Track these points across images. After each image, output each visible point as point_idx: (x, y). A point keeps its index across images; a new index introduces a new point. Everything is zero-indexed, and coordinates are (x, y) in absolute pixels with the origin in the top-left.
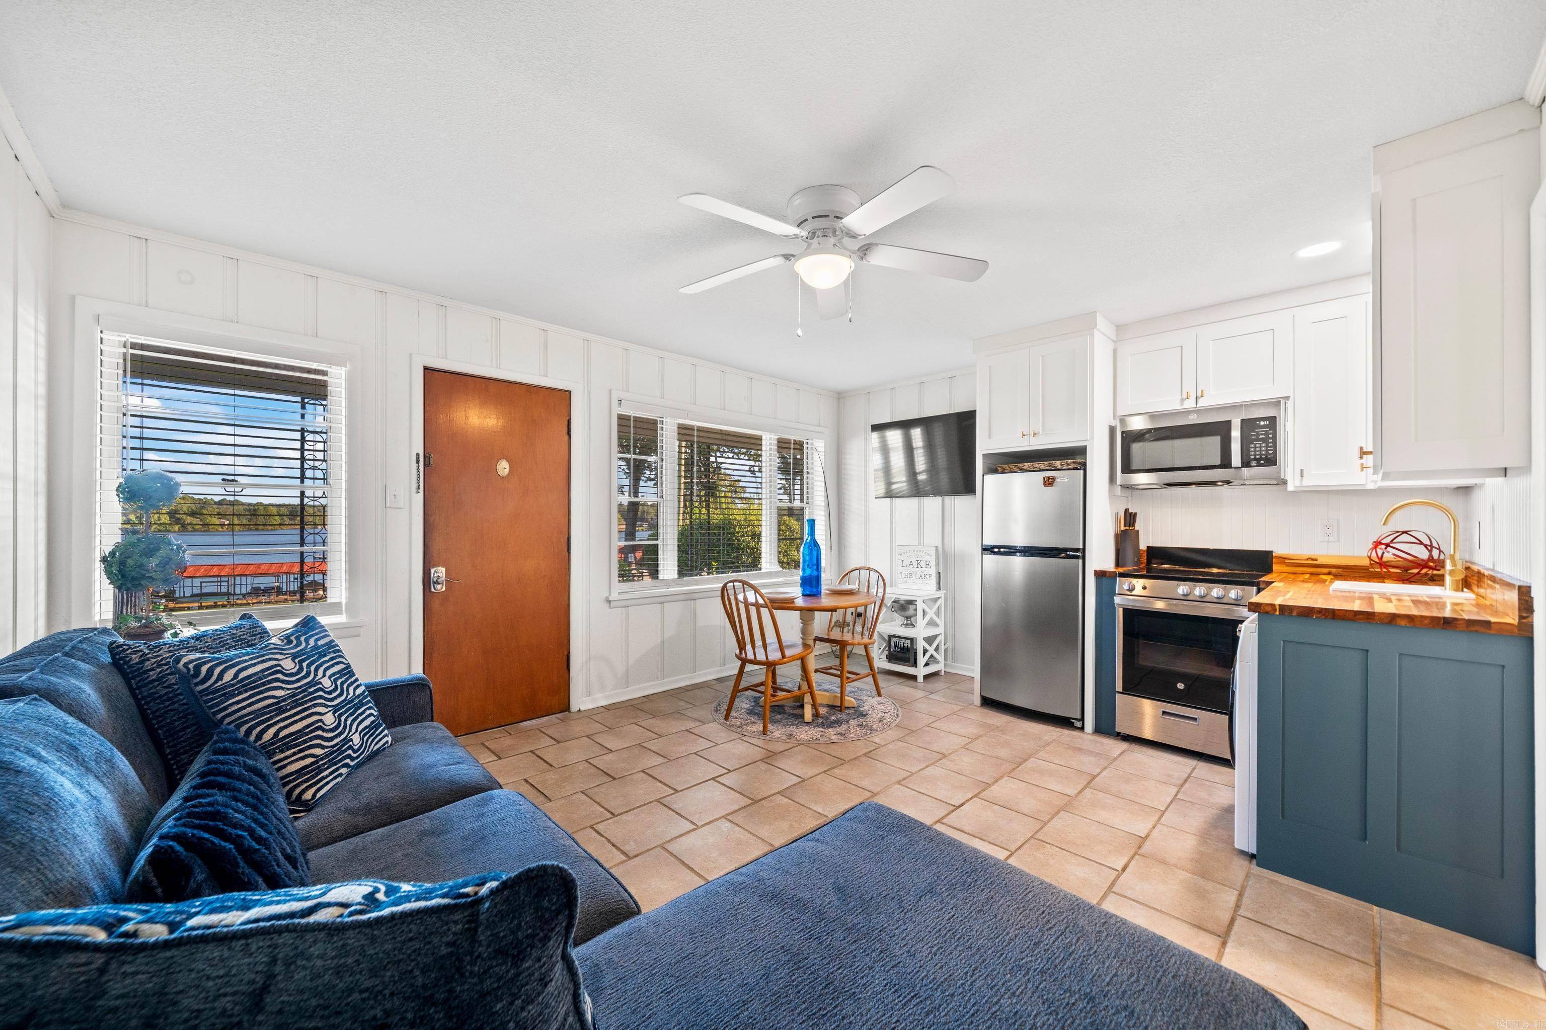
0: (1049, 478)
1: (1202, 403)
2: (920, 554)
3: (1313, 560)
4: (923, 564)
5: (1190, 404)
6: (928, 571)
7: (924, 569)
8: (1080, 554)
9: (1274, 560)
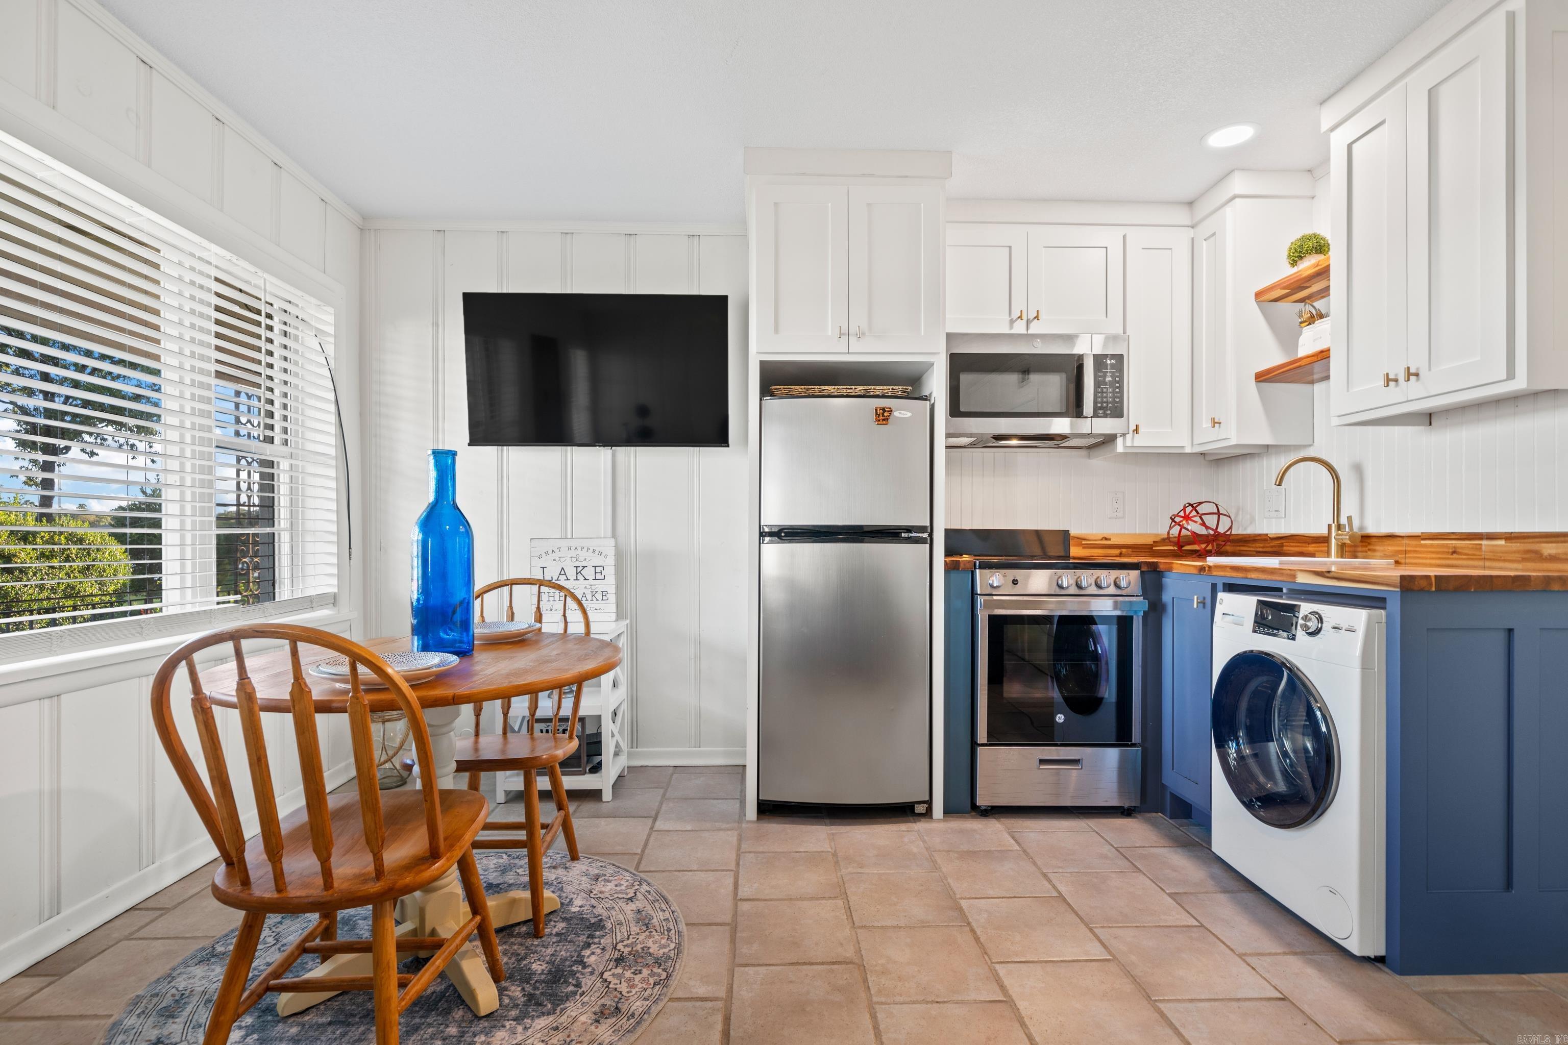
0: (883, 409)
1: (1035, 329)
2: (583, 554)
3: (1106, 539)
4: (589, 572)
5: (1019, 328)
6: (600, 586)
7: (591, 582)
8: (925, 535)
9: (1071, 542)
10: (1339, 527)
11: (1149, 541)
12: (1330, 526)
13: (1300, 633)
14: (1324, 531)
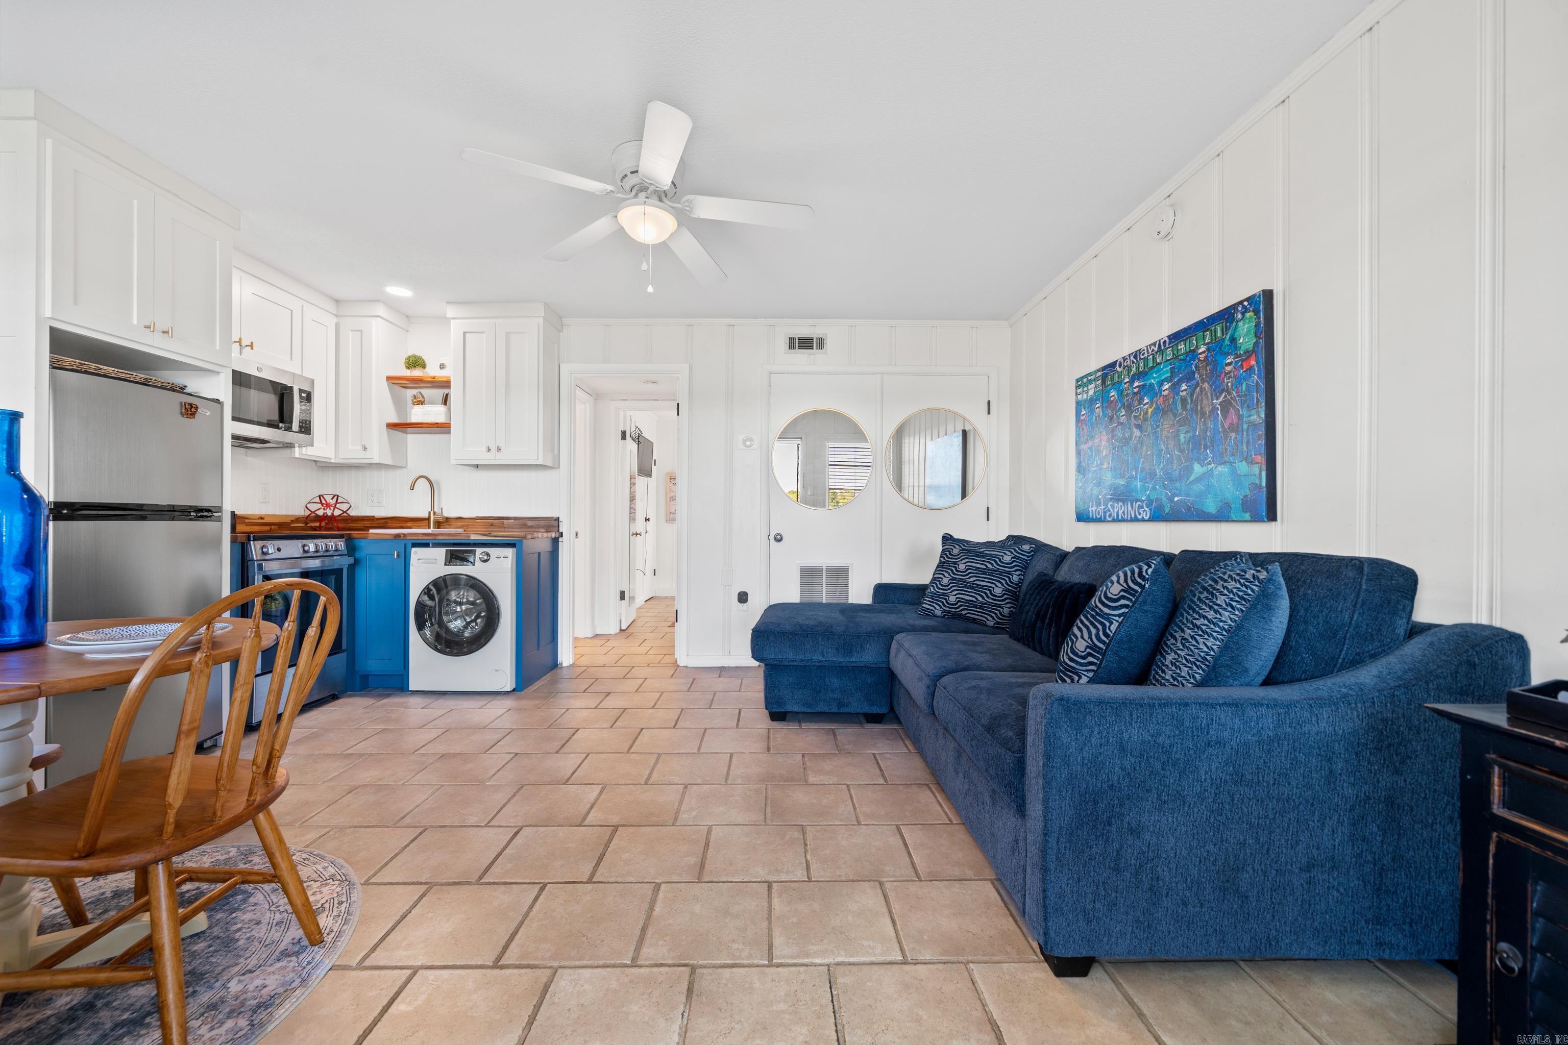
10: (435, 513)
11: (288, 520)
12: (430, 513)
13: (478, 562)
14: (426, 516)
